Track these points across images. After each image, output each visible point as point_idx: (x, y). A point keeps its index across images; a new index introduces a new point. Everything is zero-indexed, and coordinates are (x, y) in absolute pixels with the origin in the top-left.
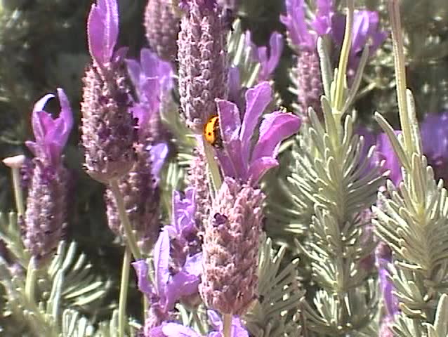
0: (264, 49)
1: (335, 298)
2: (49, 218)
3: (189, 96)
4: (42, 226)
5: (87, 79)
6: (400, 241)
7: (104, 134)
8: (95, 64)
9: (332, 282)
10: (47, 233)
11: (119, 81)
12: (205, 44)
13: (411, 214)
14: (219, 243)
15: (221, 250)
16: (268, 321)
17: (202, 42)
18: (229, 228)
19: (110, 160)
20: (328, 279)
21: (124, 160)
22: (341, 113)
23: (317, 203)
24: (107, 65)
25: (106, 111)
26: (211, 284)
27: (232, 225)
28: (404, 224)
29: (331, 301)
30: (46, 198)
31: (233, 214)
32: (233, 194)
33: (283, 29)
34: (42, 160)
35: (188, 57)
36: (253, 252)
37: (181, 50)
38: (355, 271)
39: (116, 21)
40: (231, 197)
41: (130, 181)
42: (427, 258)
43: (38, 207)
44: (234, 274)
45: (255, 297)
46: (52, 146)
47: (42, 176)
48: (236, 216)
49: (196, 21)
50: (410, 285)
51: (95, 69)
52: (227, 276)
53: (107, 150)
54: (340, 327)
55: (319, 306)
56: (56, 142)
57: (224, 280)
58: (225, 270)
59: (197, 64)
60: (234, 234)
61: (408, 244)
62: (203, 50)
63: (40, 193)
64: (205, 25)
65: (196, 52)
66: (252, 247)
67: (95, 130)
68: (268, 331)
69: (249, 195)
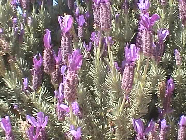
0: (88, 45)
1: (100, 99)
2: (37, 82)
3: (63, 54)
4: (36, 83)
5: (44, 52)
6: (111, 86)
7: (48, 63)
8: (46, 48)
9: (98, 95)
10: (37, 85)
11: (51, 52)
12: (67, 43)
13: (113, 80)
14: (68, 86)
15: (68, 88)
16: (83, 104)
17: (66, 42)
18: (70, 83)
19: (49, 69)
20: (98, 94)
21: (52, 69)
22: (99, 58)
23: (94, 78)
24: (48, 48)
25: (48, 58)
26: (66, 95)
27: (71, 82)
28: (111, 82)
29: (99, 99)
30: (37, 77)
31: (71, 79)
32: (71, 75)
33: (91, 41)
34: (36, 69)
35: (63, 46)
36: (75, 88)
37: (62, 44)
38: (104, 93)
39: (50, 39)
40: (70, 76)
41: (56, 74)
42: (117, 90)
43: (35, 79)
44: (71, 93)
45: (76, 98)
46: (38, 66)
47: (36, 73)
48: (71, 80)
49: (65, 38)
50: (114, 96)
51: (46, 49)
52: (70, 93)
53: (49, 67)
54: (101, 105)
55: (96, 100)
56: (39, 65)
57: (69, 94)
58: (69, 92)
59: (65, 47)
60: (71, 84)
61: (112, 86)
62: (66, 44)
63: (35, 76)
64: (67, 39)
65: (65, 44)
66: (75, 87)
67: (46, 62)
68: (83, 106)
69: (74, 75)
